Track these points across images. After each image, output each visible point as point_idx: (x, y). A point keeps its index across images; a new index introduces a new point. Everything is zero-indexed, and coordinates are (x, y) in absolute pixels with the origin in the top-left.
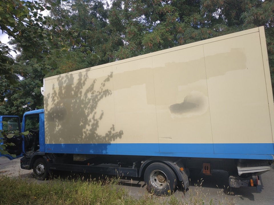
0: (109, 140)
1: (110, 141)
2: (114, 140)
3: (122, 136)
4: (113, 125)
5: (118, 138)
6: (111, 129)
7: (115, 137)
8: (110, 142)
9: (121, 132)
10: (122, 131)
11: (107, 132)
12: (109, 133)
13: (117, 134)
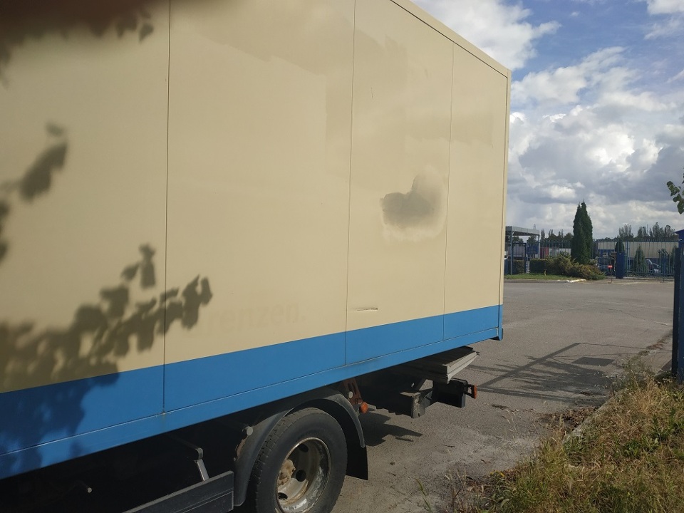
0: (102, 351)
1: (110, 357)
2: (146, 343)
3: (203, 311)
4: (148, 252)
5: (176, 326)
6: (130, 273)
7: (157, 325)
8: (114, 366)
9: (199, 289)
10: (206, 283)
11: (94, 299)
12: (106, 306)
13: (172, 305)
